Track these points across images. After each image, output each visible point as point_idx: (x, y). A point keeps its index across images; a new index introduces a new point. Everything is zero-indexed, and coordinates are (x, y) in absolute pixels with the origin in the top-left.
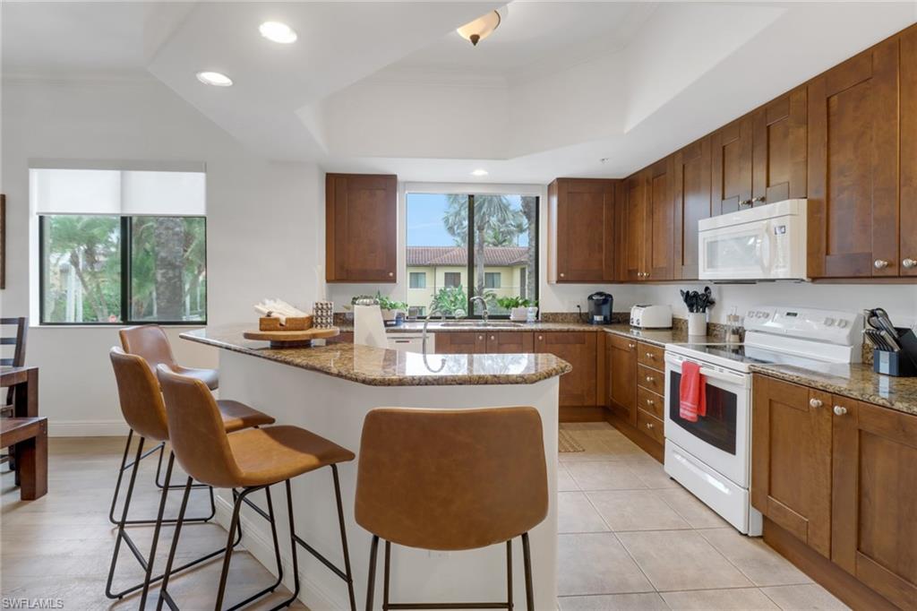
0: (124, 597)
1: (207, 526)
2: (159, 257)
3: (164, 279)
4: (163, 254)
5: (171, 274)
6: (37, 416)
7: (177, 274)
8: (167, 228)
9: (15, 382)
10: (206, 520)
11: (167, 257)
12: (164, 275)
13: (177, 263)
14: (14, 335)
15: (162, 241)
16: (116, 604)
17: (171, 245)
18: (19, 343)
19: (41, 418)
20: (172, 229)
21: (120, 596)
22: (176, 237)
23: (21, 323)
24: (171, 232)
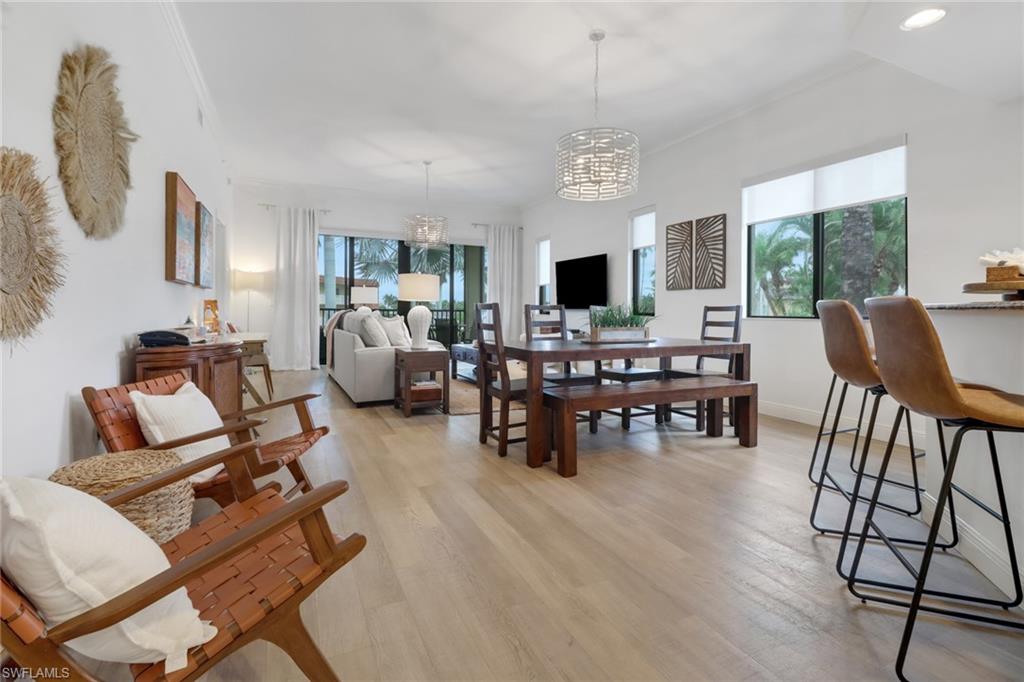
0: (826, 533)
1: (909, 518)
2: (846, 266)
3: (850, 290)
4: (850, 263)
5: (859, 284)
6: (749, 380)
7: (866, 284)
8: (855, 234)
9: (736, 351)
10: (909, 514)
11: (854, 266)
12: (851, 286)
13: (866, 272)
14: (733, 320)
15: (850, 248)
16: (818, 535)
17: (859, 252)
18: (736, 325)
19: (752, 382)
20: (861, 235)
21: (823, 531)
22: (865, 243)
23: (738, 309)
24: (859, 238)
